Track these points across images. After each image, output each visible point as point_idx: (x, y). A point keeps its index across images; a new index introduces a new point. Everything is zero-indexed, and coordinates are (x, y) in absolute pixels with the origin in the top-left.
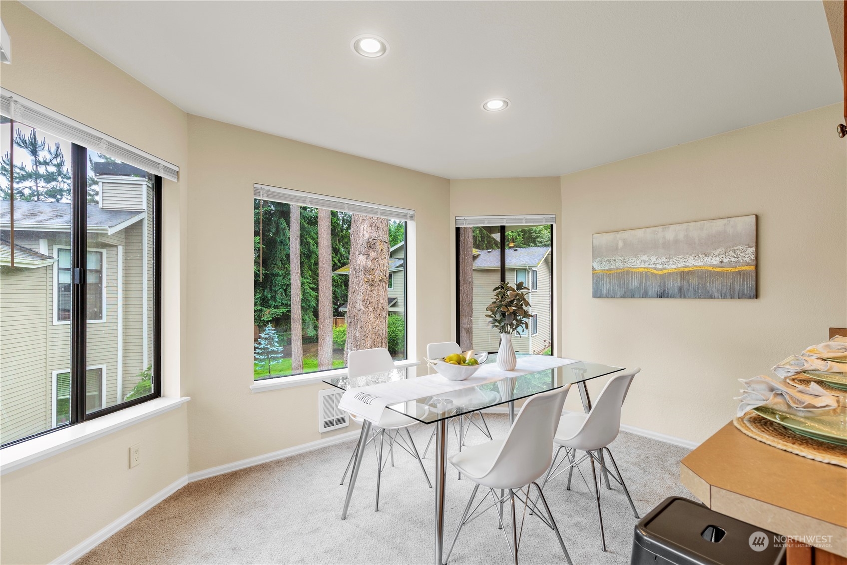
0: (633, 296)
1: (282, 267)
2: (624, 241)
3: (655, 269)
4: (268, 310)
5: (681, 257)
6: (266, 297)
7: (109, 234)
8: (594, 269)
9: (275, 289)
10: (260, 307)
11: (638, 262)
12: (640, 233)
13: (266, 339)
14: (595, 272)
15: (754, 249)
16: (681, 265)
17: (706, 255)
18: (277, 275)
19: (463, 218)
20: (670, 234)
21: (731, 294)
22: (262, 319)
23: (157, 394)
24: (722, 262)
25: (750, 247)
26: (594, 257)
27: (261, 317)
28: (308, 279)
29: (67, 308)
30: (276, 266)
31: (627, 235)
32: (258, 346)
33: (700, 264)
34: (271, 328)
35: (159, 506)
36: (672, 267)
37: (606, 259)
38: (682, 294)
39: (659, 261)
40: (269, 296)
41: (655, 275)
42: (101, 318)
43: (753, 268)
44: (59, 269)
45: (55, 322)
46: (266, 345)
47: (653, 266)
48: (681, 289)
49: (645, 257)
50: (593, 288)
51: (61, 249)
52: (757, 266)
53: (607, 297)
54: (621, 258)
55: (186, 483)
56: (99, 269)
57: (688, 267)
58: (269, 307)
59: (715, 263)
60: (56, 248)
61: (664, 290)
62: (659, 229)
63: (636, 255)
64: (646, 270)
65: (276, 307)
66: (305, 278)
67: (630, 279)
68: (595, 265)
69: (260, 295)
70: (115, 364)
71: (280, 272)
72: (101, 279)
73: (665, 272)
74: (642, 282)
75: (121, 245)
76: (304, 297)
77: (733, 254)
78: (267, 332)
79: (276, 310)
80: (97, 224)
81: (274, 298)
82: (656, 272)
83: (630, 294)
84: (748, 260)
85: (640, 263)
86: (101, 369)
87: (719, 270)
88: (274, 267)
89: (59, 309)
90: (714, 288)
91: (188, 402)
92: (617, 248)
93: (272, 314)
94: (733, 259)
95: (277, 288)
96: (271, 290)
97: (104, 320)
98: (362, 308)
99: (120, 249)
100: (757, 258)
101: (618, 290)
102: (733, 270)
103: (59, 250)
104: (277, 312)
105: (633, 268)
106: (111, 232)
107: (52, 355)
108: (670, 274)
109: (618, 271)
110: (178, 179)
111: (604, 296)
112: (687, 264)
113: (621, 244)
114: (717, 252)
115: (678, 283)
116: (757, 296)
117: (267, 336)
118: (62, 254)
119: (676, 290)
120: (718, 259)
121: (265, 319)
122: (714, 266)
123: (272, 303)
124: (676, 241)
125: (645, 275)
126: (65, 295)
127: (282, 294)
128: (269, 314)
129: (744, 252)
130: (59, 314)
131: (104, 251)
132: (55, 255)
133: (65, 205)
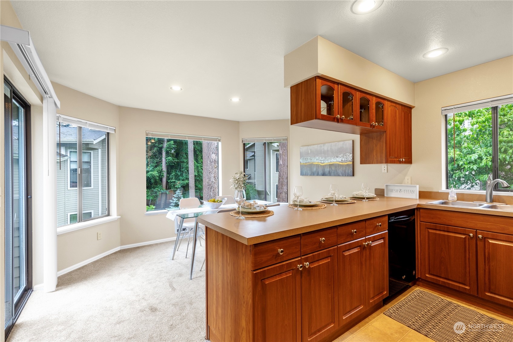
0: (314, 175)
1: (186, 158)
2: (311, 150)
3: (321, 163)
4: (179, 182)
5: (329, 158)
6: (177, 174)
7: (94, 144)
8: (301, 163)
9: (182, 170)
10: (175, 180)
11: (315, 160)
12: (316, 147)
13: (177, 198)
14: (301, 164)
15: (352, 155)
16: (329, 161)
17: (337, 157)
18: (183, 162)
19: (245, 139)
20: (326, 147)
21: (345, 174)
22: (175, 187)
23: (109, 215)
24: (342, 160)
25: (351, 154)
26: (301, 157)
27: (175, 186)
28: (200, 164)
29: (75, 181)
30: (183, 157)
31: (311, 147)
32: (172, 201)
33: (335, 161)
34: (179, 192)
35: (108, 255)
36: (327, 162)
37: (304, 158)
38: (330, 174)
39: (322, 159)
40: (179, 174)
41: (321, 165)
42: (91, 186)
43: (351, 163)
44: (71, 162)
45: (69, 188)
46: (177, 201)
47: (320, 162)
48: (329, 172)
49: (317, 158)
50: (301, 172)
51: (71, 151)
52: (353, 162)
53: (305, 175)
54: (310, 158)
55: (119, 249)
56: (89, 161)
57: (332, 162)
58: (179, 180)
59: (340, 161)
60: (69, 151)
61: (324, 172)
62: (322, 145)
63: (315, 157)
64: (318, 163)
65: (183, 180)
66: (199, 163)
67: (313, 167)
68: (301, 160)
69: (174, 174)
70: (98, 210)
71: (185, 161)
72: (90, 166)
73: (324, 164)
74: (317, 169)
75: (100, 148)
76: (198, 174)
77: (345, 157)
78: (177, 194)
79: (183, 182)
80: (88, 138)
81: (182, 175)
82: (321, 164)
83: (313, 174)
84: (350, 159)
85: (317, 160)
86: (91, 212)
87: (341, 163)
88: (182, 158)
89: (71, 182)
90: (340, 171)
91: (120, 218)
92: (308, 154)
93: (181, 184)
94: (346, 159)
95: (184, 169)
96: (180, 170)
97: (92, 187)
98: (214, 181)
99: (100, 150)
100: (353, 159)
101: (309, 172)
102: (346, 164)
103: (70, 152)
104: (183, 183)
105: (314, 162)
106: (95, 142)
107: (68, 205)
108: (326, 165)
109: (309, 163)
110: (115, 132)
111: (304, 174)
112: (331, 161)
113: (309, 152)
114: (340, 156)
115: (328, 169)
116: (353, 175)
117: (177, 196)
118: (72, 154)
119: (328, 173)
120: (341, 159)
121: (177, 187)
122: (340, 162)
123: (181, 177)
124: (328, 151)
125: (318, 166)
126: (73, 174)
127: (186, 172)
128: (179, 184)
129: (349, 156)
130: (71, 184)
131: (92, 152)
132: (69, 155)
133: (73, 128)
